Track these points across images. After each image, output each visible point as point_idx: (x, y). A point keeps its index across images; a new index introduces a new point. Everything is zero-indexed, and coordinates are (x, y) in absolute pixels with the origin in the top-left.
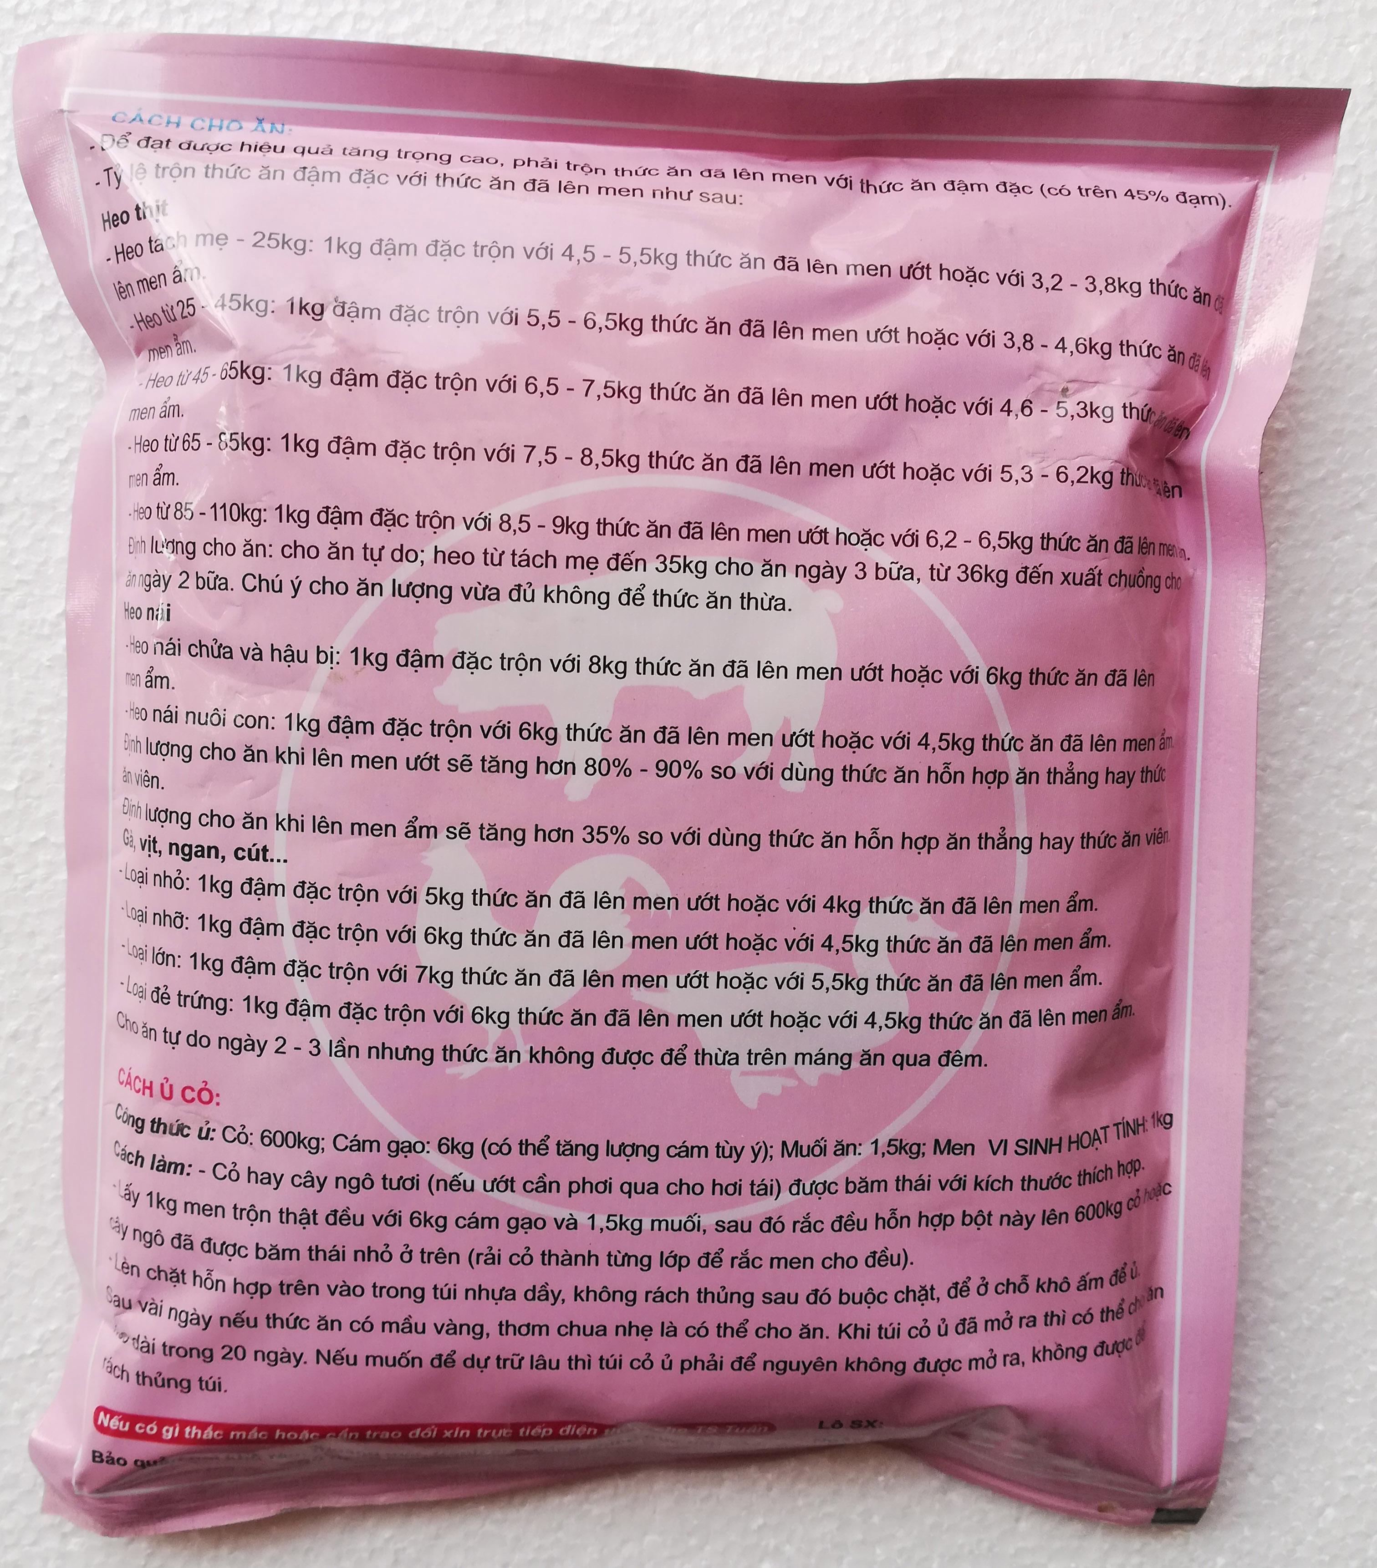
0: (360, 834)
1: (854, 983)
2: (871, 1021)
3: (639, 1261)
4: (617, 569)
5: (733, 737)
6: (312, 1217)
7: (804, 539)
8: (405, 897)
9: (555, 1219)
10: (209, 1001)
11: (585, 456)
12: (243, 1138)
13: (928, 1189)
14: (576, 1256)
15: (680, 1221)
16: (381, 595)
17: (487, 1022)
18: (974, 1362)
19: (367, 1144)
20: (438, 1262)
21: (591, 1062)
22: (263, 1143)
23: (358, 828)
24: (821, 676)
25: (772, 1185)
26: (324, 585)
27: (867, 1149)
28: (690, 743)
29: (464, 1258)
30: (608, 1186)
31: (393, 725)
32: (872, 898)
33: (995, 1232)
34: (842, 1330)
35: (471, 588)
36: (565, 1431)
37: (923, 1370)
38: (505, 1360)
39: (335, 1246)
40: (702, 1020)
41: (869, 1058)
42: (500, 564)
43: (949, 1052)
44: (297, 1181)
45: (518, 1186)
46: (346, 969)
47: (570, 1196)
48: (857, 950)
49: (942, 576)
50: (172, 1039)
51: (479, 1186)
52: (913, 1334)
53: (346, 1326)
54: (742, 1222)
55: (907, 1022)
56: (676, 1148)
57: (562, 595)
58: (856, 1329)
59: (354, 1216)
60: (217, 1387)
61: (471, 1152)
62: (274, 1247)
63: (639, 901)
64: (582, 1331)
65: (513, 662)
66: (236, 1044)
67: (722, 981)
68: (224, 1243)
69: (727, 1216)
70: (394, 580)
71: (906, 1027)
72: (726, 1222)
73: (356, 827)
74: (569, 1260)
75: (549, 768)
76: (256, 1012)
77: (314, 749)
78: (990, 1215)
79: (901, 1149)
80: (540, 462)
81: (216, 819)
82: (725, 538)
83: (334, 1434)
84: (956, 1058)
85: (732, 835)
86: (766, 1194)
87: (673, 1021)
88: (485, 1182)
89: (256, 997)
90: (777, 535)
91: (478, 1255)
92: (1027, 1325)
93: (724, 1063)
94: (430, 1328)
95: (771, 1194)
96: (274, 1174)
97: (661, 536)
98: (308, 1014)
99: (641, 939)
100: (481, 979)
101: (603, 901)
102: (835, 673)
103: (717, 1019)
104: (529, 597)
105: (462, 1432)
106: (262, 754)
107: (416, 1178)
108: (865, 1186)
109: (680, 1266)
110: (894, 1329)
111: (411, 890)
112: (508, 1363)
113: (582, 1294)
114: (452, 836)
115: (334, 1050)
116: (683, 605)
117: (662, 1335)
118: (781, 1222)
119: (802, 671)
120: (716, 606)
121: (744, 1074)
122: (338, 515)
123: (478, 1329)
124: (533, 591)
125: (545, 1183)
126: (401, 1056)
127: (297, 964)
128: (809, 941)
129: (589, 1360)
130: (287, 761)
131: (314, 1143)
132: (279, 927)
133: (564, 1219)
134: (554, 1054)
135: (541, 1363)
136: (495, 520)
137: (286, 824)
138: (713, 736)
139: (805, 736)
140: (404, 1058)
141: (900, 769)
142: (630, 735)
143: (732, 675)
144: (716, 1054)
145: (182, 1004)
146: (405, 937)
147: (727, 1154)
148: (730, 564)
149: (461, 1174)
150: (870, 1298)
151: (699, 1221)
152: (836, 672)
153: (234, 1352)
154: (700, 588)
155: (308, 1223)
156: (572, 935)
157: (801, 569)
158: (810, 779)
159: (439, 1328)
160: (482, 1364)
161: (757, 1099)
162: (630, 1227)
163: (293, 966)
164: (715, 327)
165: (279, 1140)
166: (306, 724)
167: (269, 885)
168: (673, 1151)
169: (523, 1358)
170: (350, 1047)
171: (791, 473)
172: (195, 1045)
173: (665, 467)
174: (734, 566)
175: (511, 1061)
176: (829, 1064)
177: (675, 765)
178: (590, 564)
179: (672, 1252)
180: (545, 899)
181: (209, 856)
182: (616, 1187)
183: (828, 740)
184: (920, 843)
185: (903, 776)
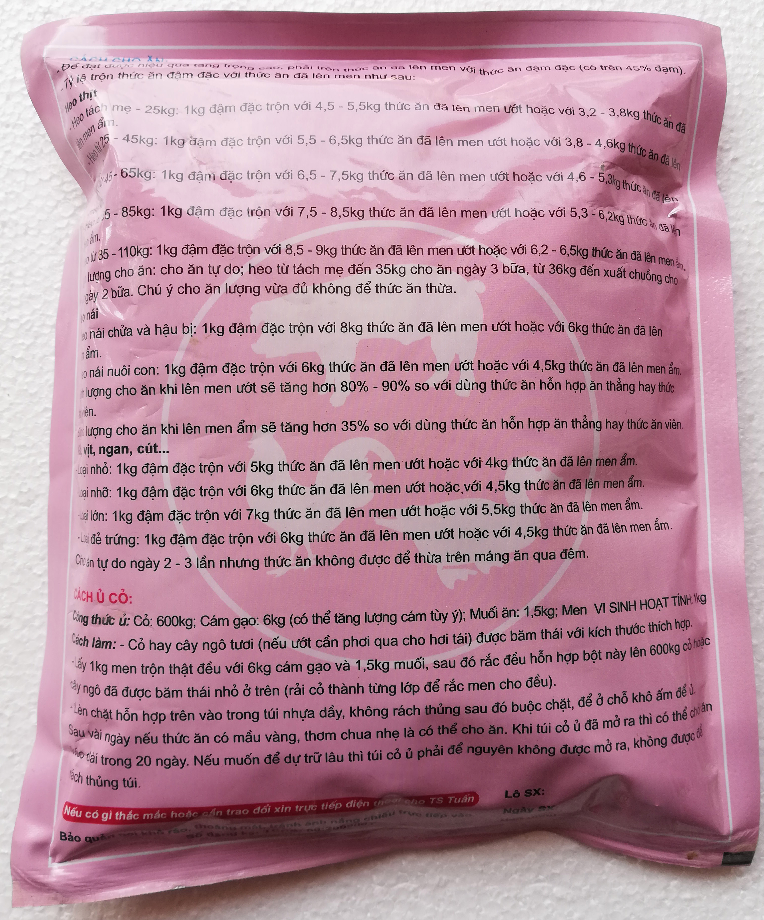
0: (211, 432)
1: (507, 510)
2: (519, 532)
3: (388, 689)
4: (354, 273)
5: (426, 366)
6: (189, 669)
7: (461, 252)
8: (239, 468)
9: (336, 664)
10: (124, 539)
11: (333, 211)
12: (146, 622)
13: (561, 638)
14: (350, 687)
15: (412, 662)
16: (219, 293)
17: (290, 542)
18: (598, 748)
19: (221, 621)
20: (266, 695)
21: (353, 564)
22: (159, 625)
23: (210, 429)
24: (475, 329)
25: (466, 637)
26: (186, 289)
27: (522, 613)
28: (401, 370)
29: (282, 692)
30: (367, 641)
31: (228, 367)
32: (514, 458)
33: (603, 663)
34: (515, 729)
35: (271, 287)
36: (349, 805)
37: (566, 753)
38: (310, 757)
39: (203, 687)
40: (418, 536)
41: (519, 556)
42: (287, 273)
43: (566, 550)
44: (180, 647)
45: (313, 643)
46: (205, 514)
47: (344, 649)
48: (507, 490)
49: (541, 271)
50: (102, 564)
51: (289, 645)
52: (559, 730)
53: (211, 739)
54: (450, 661)
55: (540, 532)
56: (407, 615)
57: (323, 289)
58: (523, 727)
59: (215, 667)
60: (134, 784)
61: (284, 623)
62: (167, 690)
63: (377, 465)
64: (356, 736)
65: (296, 328)
66: (141, 564)
67: (429, 511)
68: (137, 689)
69: (440, 658)
70: (226, 284)
71: (540, 536)
72: (440, 661)
73: (209, 428)
74: (346, 690)
75: (320, 388)
76: (153, 544)
77: (183, 384)
78: (600, 653)
79: (543, 612)
80: (308, 216)
81: (126, 430)
82: (415, 253)
83: (207, 813)
84: (571, 553)
85: (429, 423)
86: (463, 642)
87: (401, 537)
88: (293, 642)
89: (153, 535)
90: (445, 251)
91: (291, 689)
92: (629, 724)
93: (432, 561)
94: (263, 739)
95: (466, 643)
96: (166, 643)
97: (378, 254)
98: (184, 543)
99: (379, 487)
100: (286, 516)
101: (355, 466)
102: (482, 327)
103: (427, 534)
104: (304, 291)
105: (286, 808)
106: (152, 390)
107: (251, 641)
108: (523, 636)
109: (414, 691)
110: (547, 727)
111: (242, 464)
112: (312, 758)
113: (354, 712)
114: (265, 430)
115: (200, 564)
116: (393, 292)
117: (405, 737)
118: (473, 660)
119: (464, 327)
120: (412, 292)
121: (445, 568)
122: (193, 249)
123: (292, 738)
124: (307, 287)
125: (329, 641)
126: (239, 565)
127: (176, 513)
128: (479, 485)
129: (362, 755)
130: (167, 392)
131: (189, 622)
132: (165, 491)
133: (341, 664)
134: (331, 560)
135: (333, 758)
136: (283, 248)
137: (167, 430)
138: (415, 366)
139: (468, 364)
140: (242, 566)
141: (524, 382)
142: (366, 367)
143: (424, 331)
144: (428, 556)
145: (108, 542)
146: (239, 492)
147: (438, 618)
148: (419, 268)
149: (278, 637)
150: (531, 707)
151: (423, 662)
152: (484, 326)
153: (144, 761)
154: (403, 282)
155: (187, 673)
156: (338, 487)
157: (460, 269)
158: (473, 389)
159: (269, 738)
160: (296, 760)
161: (453, 583)
162: (381, 667)
163: (174, 514)
164: (403, 140)
165: (168, 621)
166: (177, 370)
167: (159, 467)
168: (405, 618)
169: (321, 755)
170: (209, 561)
171: (451, 216)
172: (117, 567)
173: (379, 216)
174: (421, 269)
175: (305, 565)
176: (495, 560)
177: (394, 383)
178: (338, 271)
179: (408, 682)
180: (321, 466)
181: (123, 453)
182: (372, 642)
183: (482, 366)
184: (539, 425)
185: (526, 385)
